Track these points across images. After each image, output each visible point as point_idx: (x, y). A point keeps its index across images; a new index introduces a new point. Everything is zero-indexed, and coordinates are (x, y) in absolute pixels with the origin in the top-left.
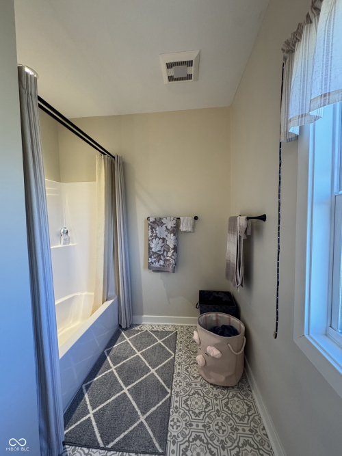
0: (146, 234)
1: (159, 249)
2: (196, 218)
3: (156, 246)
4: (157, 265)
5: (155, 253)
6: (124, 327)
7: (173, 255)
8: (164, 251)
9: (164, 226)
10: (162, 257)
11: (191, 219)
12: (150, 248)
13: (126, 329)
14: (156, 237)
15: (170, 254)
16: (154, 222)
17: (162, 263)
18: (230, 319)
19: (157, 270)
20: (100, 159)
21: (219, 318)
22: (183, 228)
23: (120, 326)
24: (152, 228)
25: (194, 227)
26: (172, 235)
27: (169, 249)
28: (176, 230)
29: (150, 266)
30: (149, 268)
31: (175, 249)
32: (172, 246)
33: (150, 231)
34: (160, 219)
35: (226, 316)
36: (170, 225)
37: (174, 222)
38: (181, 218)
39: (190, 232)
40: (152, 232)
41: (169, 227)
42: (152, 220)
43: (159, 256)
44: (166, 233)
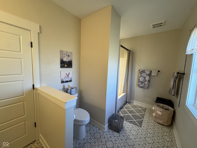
0: (138, 75)
1: (142, 80)
2: (159, 71)
3: (141, 79)
4: (141, 85)
5: (141, 81)
6: (128, 102)
7: (148, 83)
8: (144, 81)
9: (145, 73)
10: (143, 83)
11: (157, 72)
12: (139, 80)
13: (128, 103)
14: (142, 76)
15: (146, 83)
16: (142, 72)
17: (143, 85)
18: (168, 107)
19: (141, 87)
20: (126, 52)
21: (164, 106)
22: (153, 74)
23: (127, 102)
24: (141, 73)
25: (157, 74)
26: (148, 76)
27: (146, 81)
28: (150, 75)
29: (139, 85)
30: (138, 86)
31: (149, 81)
32: (147, 80)
33: (140, 74)
34: (144, 71)
35: (167, 106)
36: (148, 73)
37: (150, 72)
38: (153, 71)
39: (155, 76)
40: (141, 75)
41: (147, 74)
42: (141, 71)
43: (142, 83)
44: (146, 75)
